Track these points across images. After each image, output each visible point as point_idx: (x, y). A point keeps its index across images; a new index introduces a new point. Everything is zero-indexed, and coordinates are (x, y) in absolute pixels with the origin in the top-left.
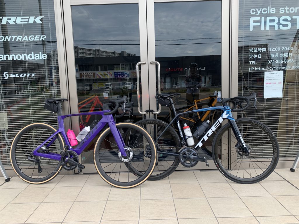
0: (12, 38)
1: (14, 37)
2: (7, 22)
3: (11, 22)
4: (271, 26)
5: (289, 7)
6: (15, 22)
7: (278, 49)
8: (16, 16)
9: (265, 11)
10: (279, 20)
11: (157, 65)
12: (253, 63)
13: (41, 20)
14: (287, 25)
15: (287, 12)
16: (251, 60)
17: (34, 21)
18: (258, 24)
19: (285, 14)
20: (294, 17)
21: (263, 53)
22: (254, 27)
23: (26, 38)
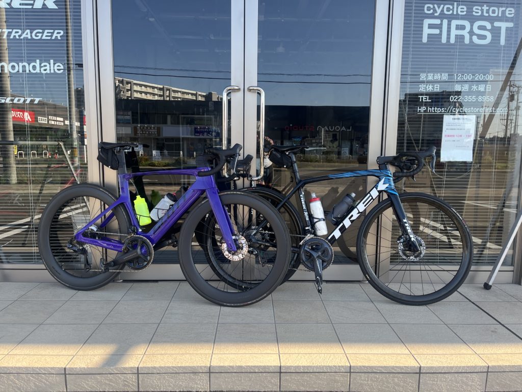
0: (2, 34)
1: (6, 31)
4: (457, 37)
5: (490, 7)
7: (469, 77)
9: (448, 10)
10: (472, 26)
11: (259, 95)
12: (425, 99)
13: (56, 3)
14: (483, 37)
15: (485, 14)
18: (437, 31)
19: (482, 18)
20: (497, 24)
23: (27, 34)
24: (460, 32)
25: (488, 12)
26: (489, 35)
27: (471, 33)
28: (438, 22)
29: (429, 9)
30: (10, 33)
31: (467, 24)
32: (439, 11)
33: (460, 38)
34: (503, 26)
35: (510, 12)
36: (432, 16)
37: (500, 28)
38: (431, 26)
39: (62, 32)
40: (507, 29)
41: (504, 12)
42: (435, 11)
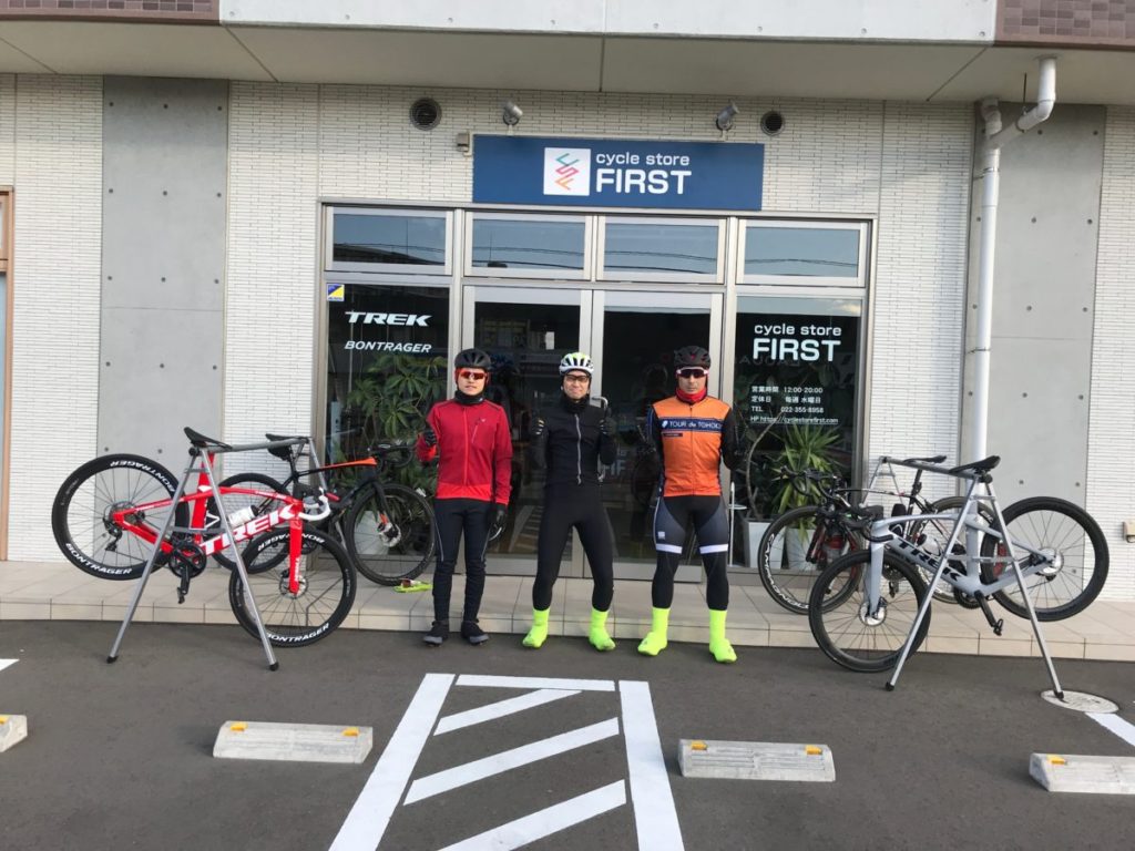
0: (377, 346)
1: (380, 344)
2: (373, 321)
3: (379, 321)
4: (786, 354)
5: (817, 327)
6: (385, 321)
7: (798, 390)
8: (388, 314)
9: (777, 330)
10: (800, 346)
11: (603, 402)
12: (758, 409)
13: (426, 321)
14: (812, 354)
15: (813, 334)
16: (755, 404)
17: (416, 323)
18: (766, 349)
19: (810, 337)
20: (824, 342)
21: (772, 395)
22: (760, 353)
23: (399, 347)
24: (789, 350)
25: (815, 331)
26: (817, 353)
27: (800, 351)
28: (767, 341)
29: (759, 329)
30: (383, 346)
31: (795, 342)
32: (768, 331)
33: (789, 355)
34: (831, 344)
35: (837, 331)
36: (761, 336)
37: (827, 346)
38: (761, 345)
39: (430, 347)
40: (835, 347)
41: (831, 332)
42: (765, 331)
